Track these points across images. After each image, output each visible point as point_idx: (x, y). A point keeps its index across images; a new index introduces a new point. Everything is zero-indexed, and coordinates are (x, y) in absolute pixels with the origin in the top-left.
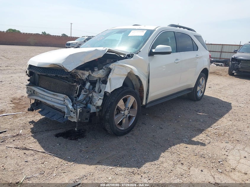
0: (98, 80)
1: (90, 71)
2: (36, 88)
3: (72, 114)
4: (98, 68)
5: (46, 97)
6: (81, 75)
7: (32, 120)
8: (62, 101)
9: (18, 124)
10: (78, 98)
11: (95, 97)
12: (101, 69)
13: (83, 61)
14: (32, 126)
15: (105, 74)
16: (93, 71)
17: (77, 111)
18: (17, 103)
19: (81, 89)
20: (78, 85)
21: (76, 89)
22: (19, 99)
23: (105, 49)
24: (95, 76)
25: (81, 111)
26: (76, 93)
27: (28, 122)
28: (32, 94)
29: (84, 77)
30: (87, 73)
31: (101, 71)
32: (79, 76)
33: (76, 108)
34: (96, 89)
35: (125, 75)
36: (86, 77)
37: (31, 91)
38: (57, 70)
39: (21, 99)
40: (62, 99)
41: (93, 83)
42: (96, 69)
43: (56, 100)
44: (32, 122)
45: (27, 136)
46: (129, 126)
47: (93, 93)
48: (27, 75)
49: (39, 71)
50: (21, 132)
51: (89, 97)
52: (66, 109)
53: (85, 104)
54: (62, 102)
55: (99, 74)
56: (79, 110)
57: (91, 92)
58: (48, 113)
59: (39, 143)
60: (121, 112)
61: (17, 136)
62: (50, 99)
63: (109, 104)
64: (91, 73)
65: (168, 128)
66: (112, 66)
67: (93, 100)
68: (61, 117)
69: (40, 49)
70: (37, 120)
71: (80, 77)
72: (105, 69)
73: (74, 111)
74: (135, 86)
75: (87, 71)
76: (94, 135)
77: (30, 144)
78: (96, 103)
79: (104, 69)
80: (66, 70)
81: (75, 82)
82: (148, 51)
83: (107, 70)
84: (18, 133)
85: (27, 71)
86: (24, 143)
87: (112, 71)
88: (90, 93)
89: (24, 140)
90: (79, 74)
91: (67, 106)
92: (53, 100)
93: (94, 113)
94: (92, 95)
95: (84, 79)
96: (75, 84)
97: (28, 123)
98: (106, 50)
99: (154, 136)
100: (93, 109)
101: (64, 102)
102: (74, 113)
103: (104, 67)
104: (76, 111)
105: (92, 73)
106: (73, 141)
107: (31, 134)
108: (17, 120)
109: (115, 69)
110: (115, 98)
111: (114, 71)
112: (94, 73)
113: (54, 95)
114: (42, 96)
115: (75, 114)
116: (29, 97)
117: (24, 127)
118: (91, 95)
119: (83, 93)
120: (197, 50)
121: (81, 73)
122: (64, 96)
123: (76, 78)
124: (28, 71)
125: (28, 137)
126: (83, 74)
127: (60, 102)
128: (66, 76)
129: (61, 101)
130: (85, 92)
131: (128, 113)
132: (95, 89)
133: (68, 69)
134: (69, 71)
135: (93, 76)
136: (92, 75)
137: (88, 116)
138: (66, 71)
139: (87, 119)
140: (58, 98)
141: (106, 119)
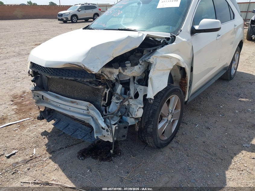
0: (132, 80)
1: (120, 68)
2: (46, 93)
3: (105, 133)
4: (131, 62)
5: (62, 106)
6: (109, 75)
7: (44, 130)
8: (86, 110)
9: (29, 138)
10: (109, 108)
11: (133, 106)
12: (136, 64)
13: (112, 55)
14: (46, 141)
15: (142, 70)
16: (124, 67)
17: (112, 128)
18: (20, 103)
19: (111, 94)
20: (106, 90)
21: (104, 95)
22: (21, 97)
23: (140, 35)
24: (128, 75)
25: (117, 128)
26: (105, 100)
27: (40, 133)
28: (40, 100)
29: (112, 77)
30: (116, 71)
31: (136, 67)
32: (105, 76)
33: (109, 125)
34: (132, 93)
35: (170, 69)
36: (116, 77)
37: (38, 97)
38: (75, 71)
39: (23, 97)
40: (85, 108)
41: (126, 84)
42: (128, 65)
43: (76, 109)
44: (45, 133)
45: (45, 159)
46: (172, 132)
47: (129, 100)
48: (31, 75)
49: (48, 72)
50: (34, 152)
51: (124, 107)
52: (93, 122)
53: (120, 116)
54: (85, 112)
55: (134, 71)
56: (114, 127)
57: (126, 99)
58: (68, 126)
59: (63, 171)
60: (163, 118)
61: (31, 160)
62: (68, 108)
63: (151, 112)
64: (122, 71)
65: (216, 127)
66: (152, 59)
67: (131, 110)
68: (87, 134)
69: (29, 23)
70: (50, 129)
71: (107, 78)
72: (143, 64)
73: (107, 128)
74: (174, 78)
75: (117, 68)
76: (130, 149)
77: (52, 174)
78: (136, 115)
79: (141, 64)
80: (90, 71)
81: (100, 83)
82: (189, 29)
83: (145, 66)
84: (31, 156)
85: (29, 71)
86: (43, 172)
87: (153, 67)
88: (125, 101)
89: (41, 167)
90: (105, 73)
91: (92, 117)
92: (72, 109)
93: (133, 126)
94: (128, 103)
95: (113, 80)
96: (100, 87)
97: (40, 135)
98: (142, 36)
99: (204, 142)
100: (131, 121)
101: (88, 112)
102: (107, 131)
103: (140, 62)
104: (110, 129)
105: (124, 71)
106: (106, 163)
107: (48, 155)
108: (25, 132)
109: (156, 63)
110: (158, 103)
111: (156, 66)
112: (126, 71)
113: (72, 102)
114: (55, 104)
115: (109, 133)
116: (36, 104)
117: (37, 144)
118: (126, 103)
119: (114, 100)
120: (234, 18)
121: (108, 71)
122: (87, 103)
123: (102, 79)
124: (31, 70)
125: (46, 162)
126: (111, 73)
127: (81, 111)
128: (89, 80)
129: (83, 111)
130: (118, 99)
131: (172, 118)
132: (129, 94)
133: (91, 69)
134: (93, 73)
135: (125, 75)
136: (124, 73)
137: (125, 132)
138: (89, 73)
139: (124, 136)
140: (79, 106)
141: (148, 132)
